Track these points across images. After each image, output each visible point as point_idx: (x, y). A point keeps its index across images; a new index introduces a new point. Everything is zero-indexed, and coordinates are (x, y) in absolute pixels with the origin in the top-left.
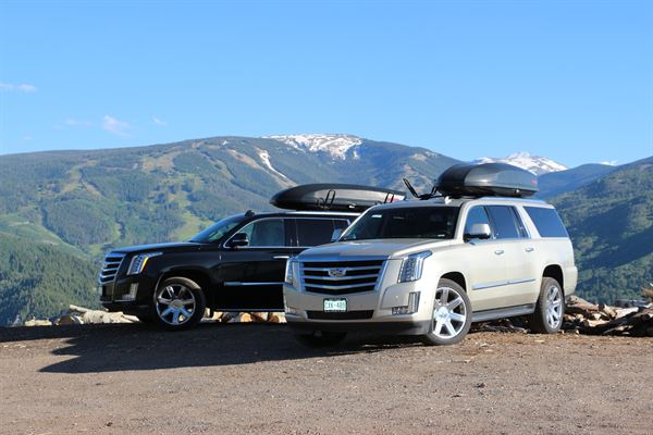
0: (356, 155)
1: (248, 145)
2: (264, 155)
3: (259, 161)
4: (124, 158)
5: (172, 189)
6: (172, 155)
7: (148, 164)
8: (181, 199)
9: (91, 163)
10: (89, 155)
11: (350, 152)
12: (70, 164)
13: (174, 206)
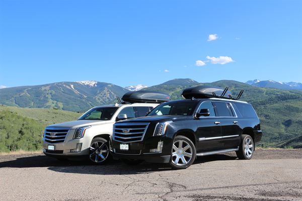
0: (96, 86)
1: (68, 84)
2: (72, 86)
3: (71, 87)
4: (37, 88)
5: (48, 94)
6: (49, 86)
7: (43, 88)
8: (49, 96)
9: (30, 89)
10: (30, 87)
11: (94, 85)
12: (25, 89)
13: (47, 98)
